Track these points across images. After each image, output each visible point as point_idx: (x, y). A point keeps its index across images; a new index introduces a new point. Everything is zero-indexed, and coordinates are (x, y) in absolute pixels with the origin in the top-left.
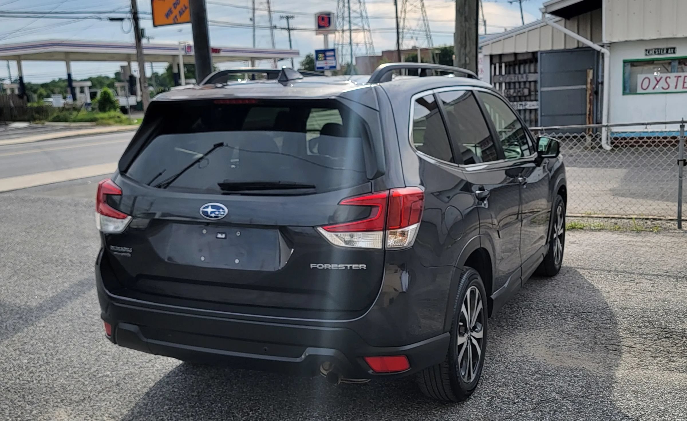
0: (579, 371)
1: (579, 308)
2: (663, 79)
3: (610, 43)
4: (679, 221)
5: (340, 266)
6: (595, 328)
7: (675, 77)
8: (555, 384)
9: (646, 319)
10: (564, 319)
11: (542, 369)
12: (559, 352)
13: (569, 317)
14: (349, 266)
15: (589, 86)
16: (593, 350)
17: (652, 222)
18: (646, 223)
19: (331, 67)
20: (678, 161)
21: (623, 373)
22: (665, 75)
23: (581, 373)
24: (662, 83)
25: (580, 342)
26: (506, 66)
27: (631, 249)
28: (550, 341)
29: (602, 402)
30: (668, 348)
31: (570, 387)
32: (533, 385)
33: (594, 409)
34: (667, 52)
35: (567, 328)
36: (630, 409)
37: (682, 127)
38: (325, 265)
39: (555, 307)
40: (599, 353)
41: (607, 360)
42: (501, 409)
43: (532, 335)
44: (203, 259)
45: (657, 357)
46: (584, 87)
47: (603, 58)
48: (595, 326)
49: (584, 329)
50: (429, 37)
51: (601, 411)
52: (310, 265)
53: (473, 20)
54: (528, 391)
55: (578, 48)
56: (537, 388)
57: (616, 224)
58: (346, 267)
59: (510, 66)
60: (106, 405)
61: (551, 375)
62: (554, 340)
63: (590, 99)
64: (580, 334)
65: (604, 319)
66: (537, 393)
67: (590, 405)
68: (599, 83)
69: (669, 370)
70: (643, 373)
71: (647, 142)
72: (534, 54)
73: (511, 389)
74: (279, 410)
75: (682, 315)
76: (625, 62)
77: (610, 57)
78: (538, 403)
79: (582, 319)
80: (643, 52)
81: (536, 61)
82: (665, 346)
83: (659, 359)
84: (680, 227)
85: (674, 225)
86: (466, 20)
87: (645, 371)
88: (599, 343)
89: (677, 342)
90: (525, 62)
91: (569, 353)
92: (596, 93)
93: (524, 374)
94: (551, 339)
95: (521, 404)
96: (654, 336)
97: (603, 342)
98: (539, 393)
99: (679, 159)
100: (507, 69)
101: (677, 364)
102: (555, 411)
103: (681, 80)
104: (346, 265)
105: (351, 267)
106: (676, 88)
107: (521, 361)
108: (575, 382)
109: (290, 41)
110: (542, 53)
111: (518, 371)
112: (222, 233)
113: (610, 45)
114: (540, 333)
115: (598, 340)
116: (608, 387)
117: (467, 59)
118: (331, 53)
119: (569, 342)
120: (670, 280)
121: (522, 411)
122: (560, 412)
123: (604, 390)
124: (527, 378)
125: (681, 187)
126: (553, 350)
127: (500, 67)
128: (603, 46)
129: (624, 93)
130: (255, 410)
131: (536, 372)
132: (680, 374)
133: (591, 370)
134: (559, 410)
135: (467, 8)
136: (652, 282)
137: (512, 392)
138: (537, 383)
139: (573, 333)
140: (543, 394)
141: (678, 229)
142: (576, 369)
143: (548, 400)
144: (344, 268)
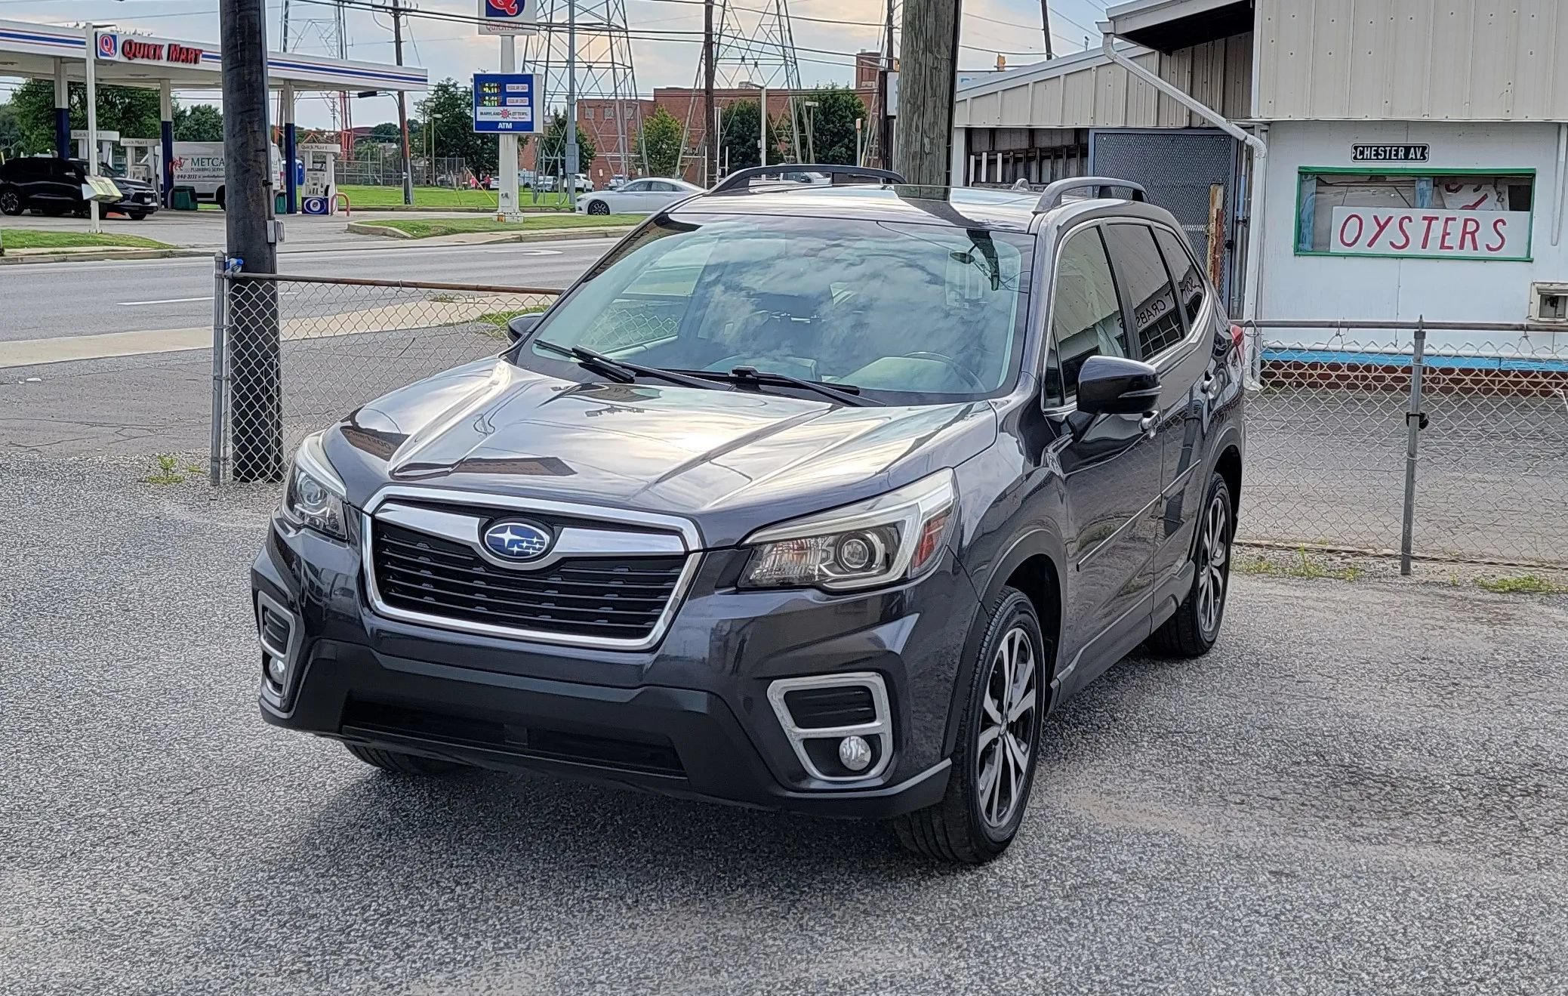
0: (1164, 837)
1: (1167, 723)
2: (1395, 223)
3: (1269, 124)
4: (1406, 559)
6: (1201, 763)
7: (1425, 218)
8: (1112, 857)
9: (1312, 749)
10: (1133, 743)
11: (1086, 831)
12: (1121, 803)
13: (1146, 739)
15: (1212, 227)
16: (1195, 802)
17: (1343, 558)
18: (1331, 560)
19: (517, 126)
20: (1408, 416)
21: (1255, 843)
22: (1398, 213)
23: (1167, 839)
24: (1392, 232)
25: (1168, 786)
26: (1005, 161)
27: (1291, 612)
28: (1102, 781)
29: (1206, 888)
30: (1351, 803)
31: (1144, 864)
32: (1066, 859)
33: (1189, 899)
34: (1406, 157)
35: (1140, 760)
36: (1263, 900)
37: (1420, 337)
39: (1115, 720)
40: (1206, 807)
41: (1221, 820)
42: (999, 896)
43: (1064, 770)
45: (1328, 817)
46: (1201, 228)
47: (1250, 159)
48: (1202, 758)
49: (1177, 763)
50: (790, 61)
51: (1204, 902)
53: (943, 48)
54: (1055, 867)
55: (1189, 127)
56: (1075, 863)
57: (1261, 558)
59: (1017, 160)
60: (118, 867)
61: (1104, 841)
62: (1112, 781)
63: (1214, 262)
64: (1166, 772)
65: (1222, 746)
66: (1075, 871)
67: (1183, 893)
68: (1238, 222)
69: (1352, 840)
70: (1294, 843)
71: (1348, 377)
72: (1080, 133)
73: (1019, 863)
74: (520, 885)
75: (1390, 744)
76: (1304, 174)
77: (1267, 157)
78: (1074, 887)
79: (1173, 744)
80: (1350, 152)
81: (1084, 154)
82: (1347, 798)
83: (1331, 821)
84: (1406, 571)
85: (1394, 566)
86: (927, 49)
87: (1300, 839)
88: (1207, 789)
89: (1372, 792)
90: (1055, 153)
91: (1143, 806)
92: (1231, 245)
93: (1046, 839)
94: (1106, 779)
95: (1040, 888)
96: (1325, 781)
97: (1217, 788)
98: (1078, 871)
99: (1411, 412)
100: (1010, 167)
101: (1369, 830)
102: (1111, 900)
103: (1437, 227)
106: (1424, 246)
107: (1041, 815)
108: (1153, 855)
109: (398, 42)
110: (1100, 133)
111: (1034, 833)
113: (1270, 127)
114: (1082, 768)
115: (1206, 784)
116: (1222, 864)
117: (926, 141)
118: (523, 88)
119: (1144, 786)
120: (1371, 679)
121: (1041, 899)
122: (1122, 902)
123: (1212, 869)
124: (1052, 846)
125: (1413, 477)
126: (1109, 799)
127: (992, 163)
128: (1249, 129)
129: (1298, 251)
130: (467, 884)
131: (1073, 837)
132: (1372, 847)
133: (1188, 835)
134: (1119, 899)
135: (930, 20)
136: (1331, 681)
137: (1021, 869)
138: (1074, 854)
139: (1152, 769)
140: (1085, 874)
141: (1401, 577)
142: (1157, 834)
143: (1095, 883)
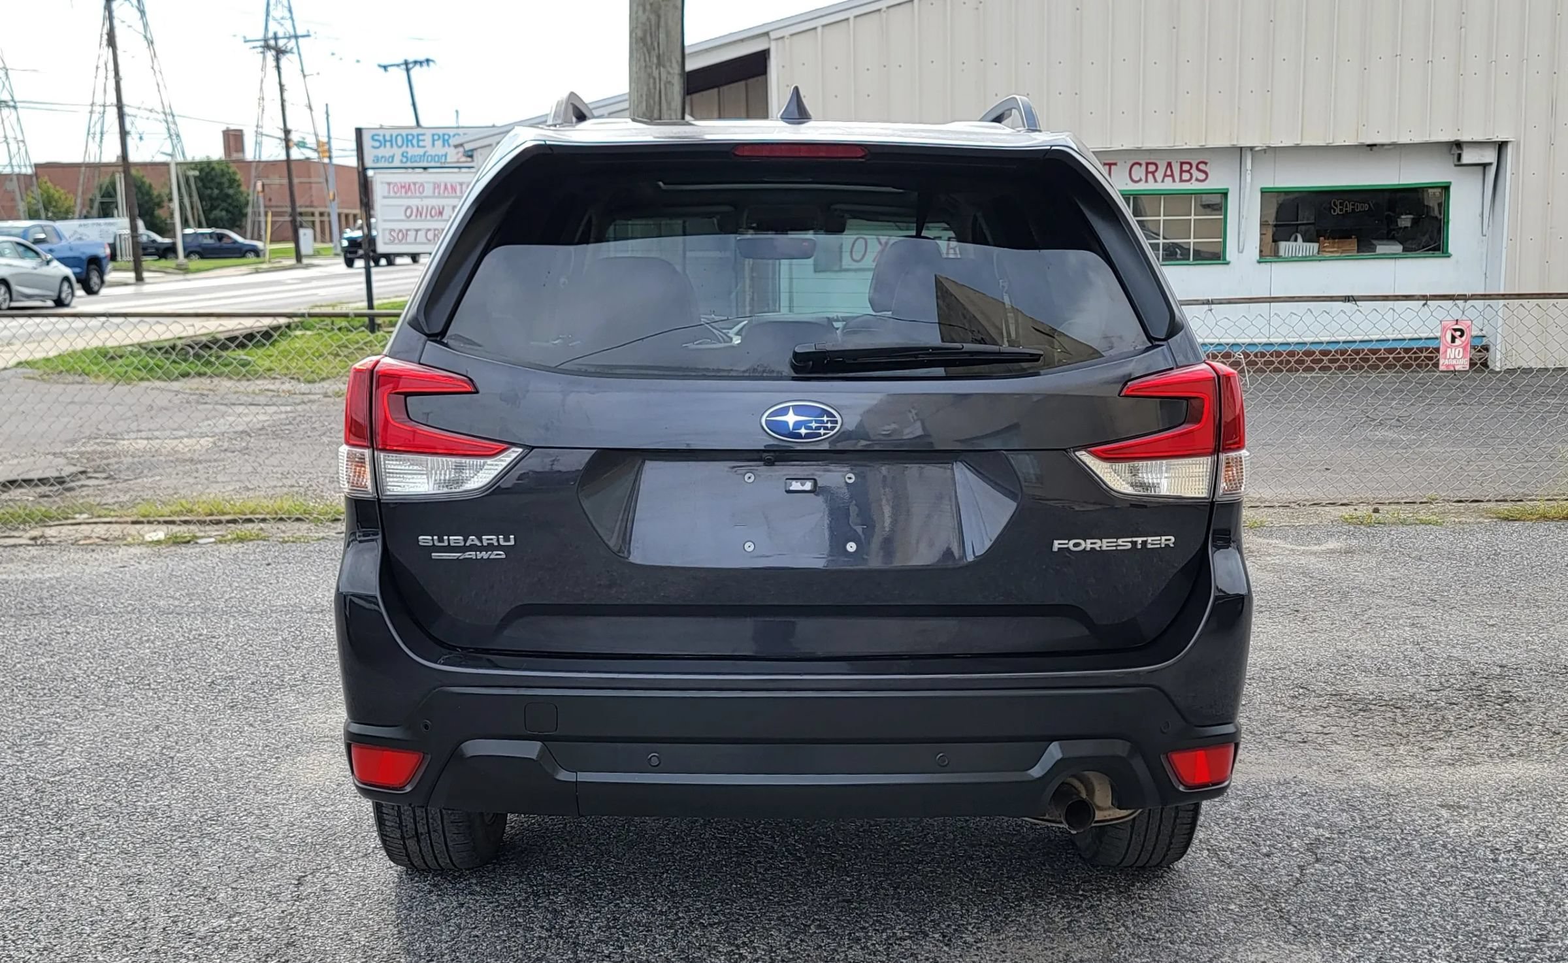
5: (1120, 541)
14: (1140, 540)
23: (1304, 787)
38: (1089, 541)
44: (749, 547)
52: (1052, 544)
58: (1134, 543)
104: (1135, 539)
105: (1144, 543)
112: (802, 479)
133: (1314, 780)
142: (1288, 782)
144: (1129, 546)
